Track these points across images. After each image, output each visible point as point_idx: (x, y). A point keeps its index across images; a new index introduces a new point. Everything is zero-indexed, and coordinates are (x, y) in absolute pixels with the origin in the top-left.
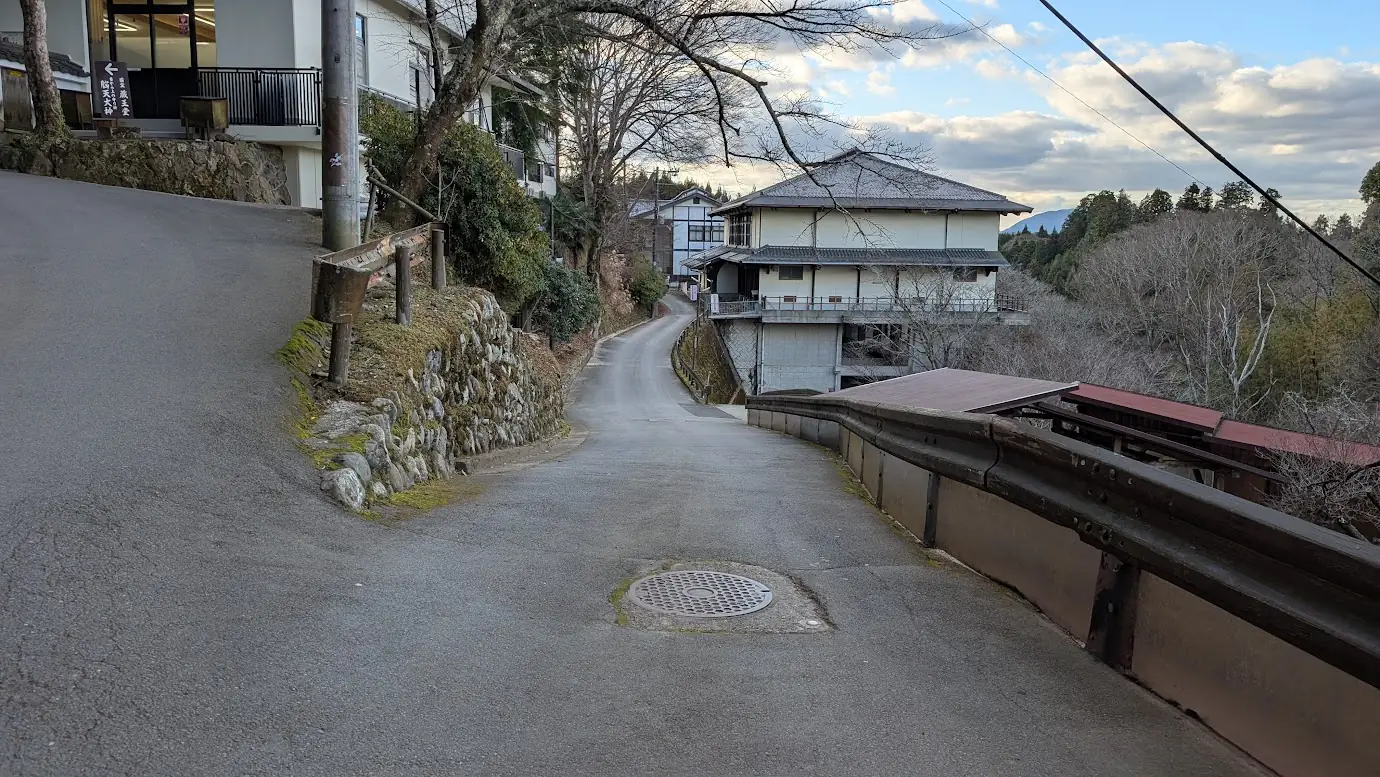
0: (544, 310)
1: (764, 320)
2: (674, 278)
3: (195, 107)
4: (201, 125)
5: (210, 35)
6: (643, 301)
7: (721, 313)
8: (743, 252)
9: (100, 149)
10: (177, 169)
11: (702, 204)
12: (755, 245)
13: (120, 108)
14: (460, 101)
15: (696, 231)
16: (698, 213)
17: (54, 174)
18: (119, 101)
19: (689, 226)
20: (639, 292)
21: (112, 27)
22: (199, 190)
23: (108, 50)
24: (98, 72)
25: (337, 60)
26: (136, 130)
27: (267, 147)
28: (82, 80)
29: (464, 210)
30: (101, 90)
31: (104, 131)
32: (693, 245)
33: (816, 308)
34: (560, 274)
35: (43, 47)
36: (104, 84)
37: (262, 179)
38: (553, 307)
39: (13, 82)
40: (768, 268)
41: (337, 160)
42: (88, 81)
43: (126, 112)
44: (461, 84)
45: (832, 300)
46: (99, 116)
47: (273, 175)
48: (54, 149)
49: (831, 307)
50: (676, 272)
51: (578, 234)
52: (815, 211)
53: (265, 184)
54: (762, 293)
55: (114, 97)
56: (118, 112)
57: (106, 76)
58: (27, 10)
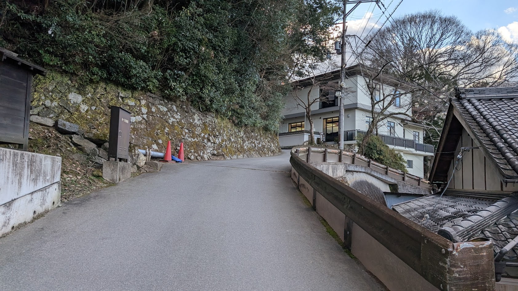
3: (336, 139)
4: (337, 142)
18: (323, 138)
21: (326, 125)
26: (326, 143)
27: (348, 145)
35: (313, 131)
57: (321, 135)
58: (311, 126)
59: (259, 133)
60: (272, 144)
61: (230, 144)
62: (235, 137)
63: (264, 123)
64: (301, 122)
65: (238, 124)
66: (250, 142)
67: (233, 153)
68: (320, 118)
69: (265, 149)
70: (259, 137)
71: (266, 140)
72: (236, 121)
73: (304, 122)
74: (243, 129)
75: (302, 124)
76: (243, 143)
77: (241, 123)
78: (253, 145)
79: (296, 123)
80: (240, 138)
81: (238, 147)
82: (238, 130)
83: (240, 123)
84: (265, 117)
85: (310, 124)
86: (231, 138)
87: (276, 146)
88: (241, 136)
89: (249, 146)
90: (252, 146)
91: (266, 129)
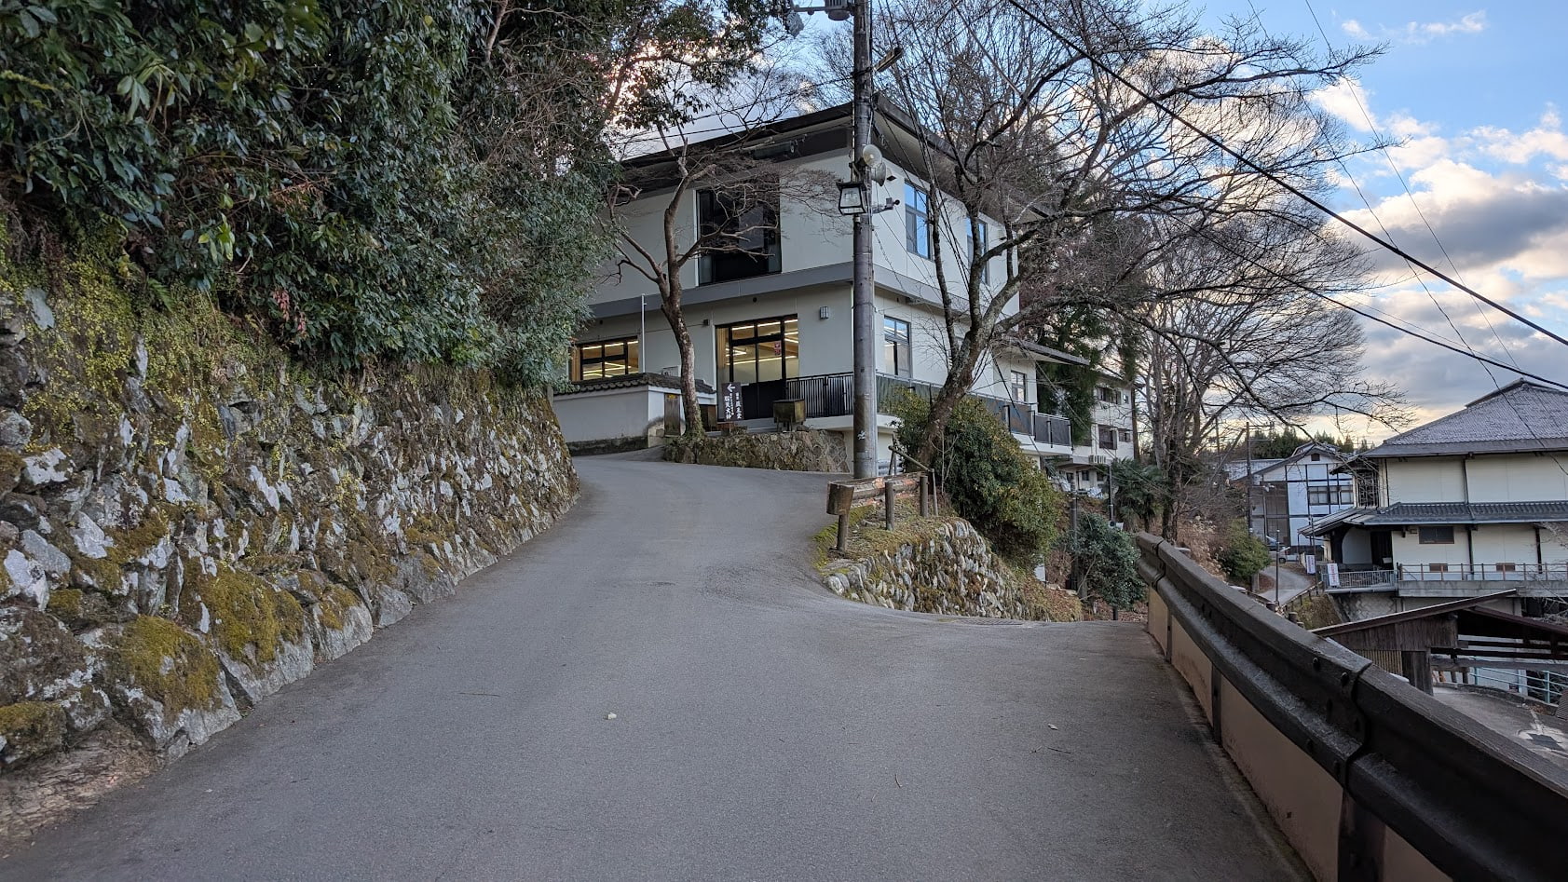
0: (1097, 575)
1: (1402, 594)
2: (1293, 550)
3: (783, 408)
4: (788, 420)
5: (795, 350)
6: (1237, 573)
7: (1342, 585)
8: (1370, 513)
9: (723, 443)
10: (770, 454)
11: (1323, 460)
12: (1384, 504)
13: (736, 414)
14: (960, 386)
15: (1318, 492)
16: (1319, 471)
17: (695, 462)
18: (735, 409)
19: (1308, 487)
20: (1233, 562)
21: (731, 353)
22: (784, 466)
23: (728, 373)
24: (722, 391)
25: (862, 370)
26: (745, 428)
27: (831, 432)
28: (711, 396)
29: (965, 468)
30: (724, 403)
31: (726, 432)
32: (1315, 510)
33: (1477, 577)
34: (1117, 538)
35: (692, 377)
36: (727, 399)
37: (829, 458)
38: (1109, 572)
39: (671, 403)
40: (1402, 530)
41: (862, 436)
42: (714, 396)
43: (739, 416)
44: (961, 373)
45: (1499, 567)
46: (722, 420)
47: (837, 453)
48: (696, 445)
49: (1499, 576)
50: (1294, 543)
51: (1149, 499)
52: (1464, 459)
53: (830, 461)
54: (1397, 559)
55: (732, 406)
56: (734, 418)
57: (728, 394)
58: (684, 355)
59: (472, 404)
60: (541, 457)
61: (243, 542)
62: (303, 457)
63: (501, 340)
64: (625, 340)
65: (323, 347)
66: (420, 471)
67: (273, 626)
68: (706, 323)
69: (513, 497)
70: (475, 427)
71: (514, 442)
72: (303, 324)
73: (635, 338)
74: (371, 382)
75: (626, 347)
76: (371, 499)
77: (348, 338)
78: (446, 489)
79: (603, 343)
80: (345, 457)
81: (330, 540)
82: (326, 396)
83: (336, 341)
84: (507, 308)
85: (681, 346)
86: (257, 475)
87: (556, 464)
88: (354, 439)
89: (419, 503)
90: (440, 498)
91: (510, 375)
